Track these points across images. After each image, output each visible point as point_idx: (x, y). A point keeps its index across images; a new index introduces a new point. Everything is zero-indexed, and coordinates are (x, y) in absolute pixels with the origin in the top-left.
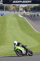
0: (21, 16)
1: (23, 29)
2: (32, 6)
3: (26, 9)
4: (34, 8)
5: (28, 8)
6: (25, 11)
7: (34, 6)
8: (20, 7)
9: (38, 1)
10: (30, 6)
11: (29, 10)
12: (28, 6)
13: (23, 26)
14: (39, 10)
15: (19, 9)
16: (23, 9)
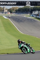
0: (6, 18)
1: (7, 30)
2: (17, 8)
3: (10, 11)
4: (18, 9)
5: (13, 10)
6: (9, 13)
7: (19, 8)
8: (5, 9)
9: (23, 3)
10: (15, 8)
11: (14, 12)
12: (13, 7)
13: (7, 27)
14: (24, 12)
15: (3, 11)
16: (8, 11)
